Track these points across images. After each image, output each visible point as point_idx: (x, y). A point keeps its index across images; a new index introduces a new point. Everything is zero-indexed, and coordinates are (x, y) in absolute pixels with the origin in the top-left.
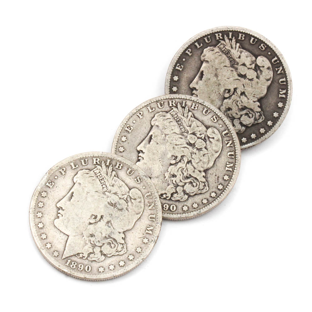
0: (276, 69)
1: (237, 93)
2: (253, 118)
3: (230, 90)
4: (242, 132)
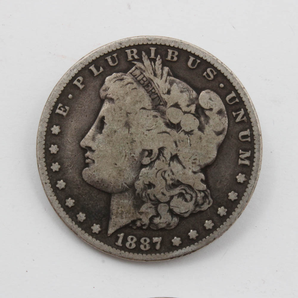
0: (234, 114)
1: (164, 157)
2: (193, 202)
3: (151, 150)
4: (173, 227)
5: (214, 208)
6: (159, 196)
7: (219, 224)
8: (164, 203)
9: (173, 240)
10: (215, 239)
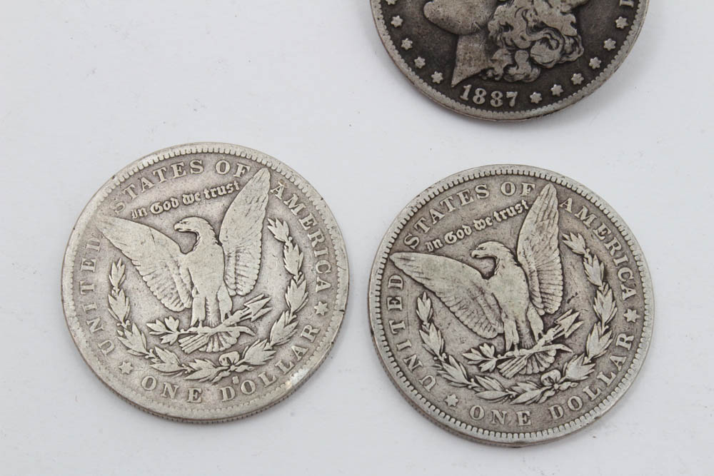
4: (533, 80)
5: (585, 58)
6: (518, 41)
7: (590, 79)
8: (523, 49)
9: (531, 96)
10: (583, 97)
